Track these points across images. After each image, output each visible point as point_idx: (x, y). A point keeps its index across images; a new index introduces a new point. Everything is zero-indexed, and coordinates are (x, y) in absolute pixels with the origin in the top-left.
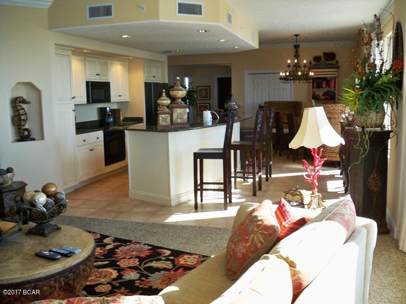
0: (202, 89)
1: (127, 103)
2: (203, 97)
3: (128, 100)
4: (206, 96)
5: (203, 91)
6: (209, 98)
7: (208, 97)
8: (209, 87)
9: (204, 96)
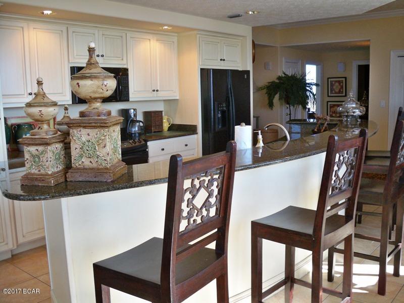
0: (336, 81)
1: (175, 101)
2: (336, 93)
3: (178, 98)
4: (340, 91)
5: (337, 84)
6: (344, 95)
7: (342, 93)
8: (346, 78)
9: (337, 91)
